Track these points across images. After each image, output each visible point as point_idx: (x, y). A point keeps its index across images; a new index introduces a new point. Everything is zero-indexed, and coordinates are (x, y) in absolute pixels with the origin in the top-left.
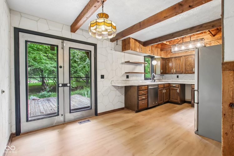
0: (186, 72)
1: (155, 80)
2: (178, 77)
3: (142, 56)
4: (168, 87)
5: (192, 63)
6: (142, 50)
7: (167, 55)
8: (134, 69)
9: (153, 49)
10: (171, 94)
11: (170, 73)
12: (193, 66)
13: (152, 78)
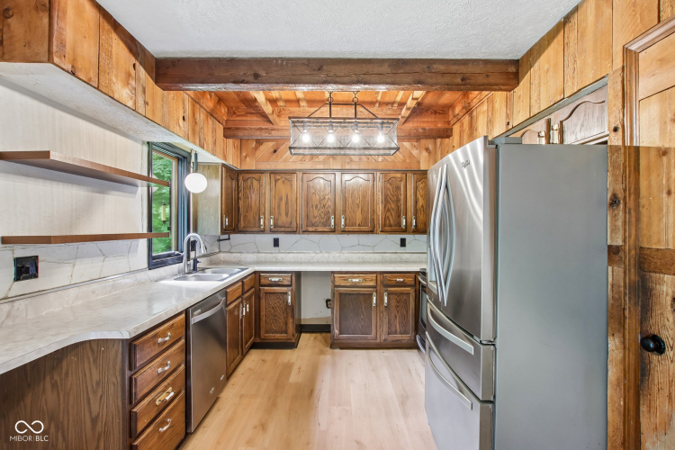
0: (310, 229)
1: (196, 261)
2: (276, 243)
3: (135, 140)
4: (252, 288)
5: (327, 197)
6: (146, 103)
7: (242, 161)
8: (86, 210)
9: (197, 116)
10: (263, 313)
11: (256, 229)
12: (331, 211)
13: (185, 254)
